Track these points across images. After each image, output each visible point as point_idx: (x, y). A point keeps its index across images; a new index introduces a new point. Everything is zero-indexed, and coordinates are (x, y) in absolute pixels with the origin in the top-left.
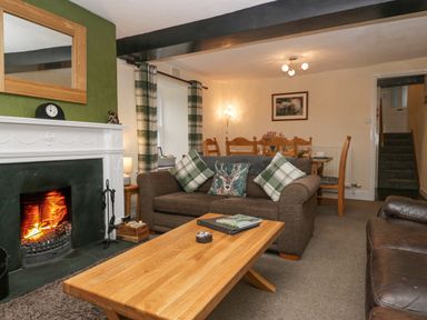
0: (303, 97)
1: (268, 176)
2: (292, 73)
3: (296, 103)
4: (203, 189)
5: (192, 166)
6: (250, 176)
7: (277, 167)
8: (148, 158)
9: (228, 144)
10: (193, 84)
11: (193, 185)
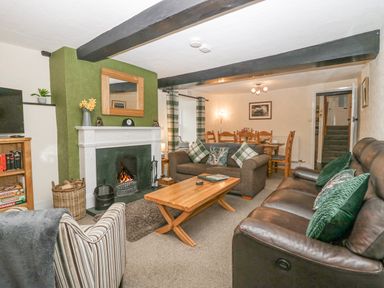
0: (268, 105)
1: (238, 155)
2: (258, 92)
3: (264, 109)
4: (203, 161)
5: (197, 149)
6: (229, 155)
7: (243, 150)
8: (174, 144)
9: (219, 135)
10: (200, 99)
11: (198, 159)
